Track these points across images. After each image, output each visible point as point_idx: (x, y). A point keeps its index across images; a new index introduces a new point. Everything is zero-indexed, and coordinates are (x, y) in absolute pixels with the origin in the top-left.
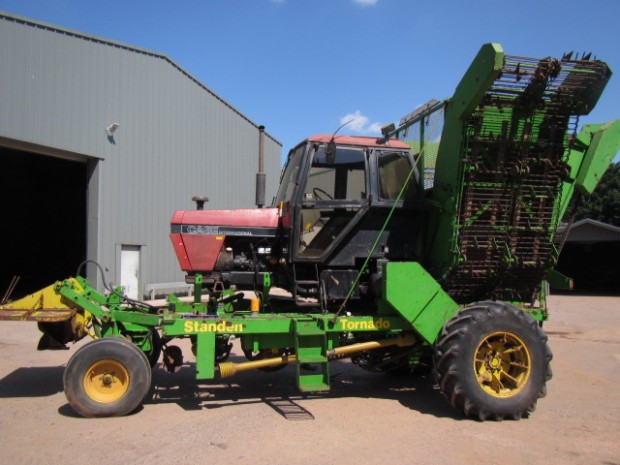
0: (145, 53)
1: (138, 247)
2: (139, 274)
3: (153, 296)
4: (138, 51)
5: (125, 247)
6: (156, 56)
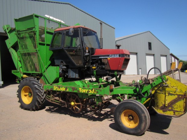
6: (66, 4)
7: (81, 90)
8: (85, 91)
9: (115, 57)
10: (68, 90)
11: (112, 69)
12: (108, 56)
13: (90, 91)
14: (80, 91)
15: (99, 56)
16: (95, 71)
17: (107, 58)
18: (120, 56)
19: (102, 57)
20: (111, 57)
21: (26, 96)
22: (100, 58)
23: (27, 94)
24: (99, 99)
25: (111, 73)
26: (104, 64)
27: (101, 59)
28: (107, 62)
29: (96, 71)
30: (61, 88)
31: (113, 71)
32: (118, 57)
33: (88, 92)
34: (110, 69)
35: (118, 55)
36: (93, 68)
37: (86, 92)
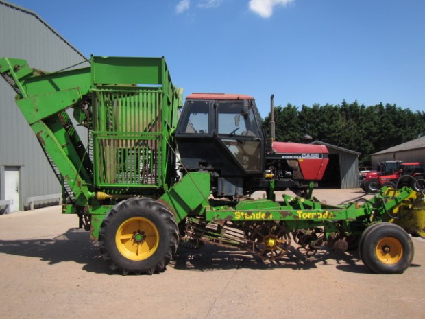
0: (18, 9)
1: (18, 168)
2: (19, 189)
3: (32, 206)
4: (12, 7)
5: (8, 168)
6: (28, 13)
7: (302, 214)
8: (311, 216)
9: (313, 158)
10: (271, 217)
11: (306, 177)
12: (300, 155)
13: (319, 215)
14: (300, 217)
15: (281, 155)
16: (273, 181)
17: (297, 160)
18: (320, 156)
19: (287, 157)
20: (304, 158)
21: (123, 241)
22: (283, 157)
23: (129, 236)
24: (330, 227)
25: (302, 186)
26: (291, 169)
27: (285, 160)
28: (297, 165)
29: (276, 182)
30: (253, 214)
31: (308, 182)
32: (317, 158)
33: (316, 216)
34: (302, 178)
35: (317, 155)
36: (268, 175)
37: (313, 217)
